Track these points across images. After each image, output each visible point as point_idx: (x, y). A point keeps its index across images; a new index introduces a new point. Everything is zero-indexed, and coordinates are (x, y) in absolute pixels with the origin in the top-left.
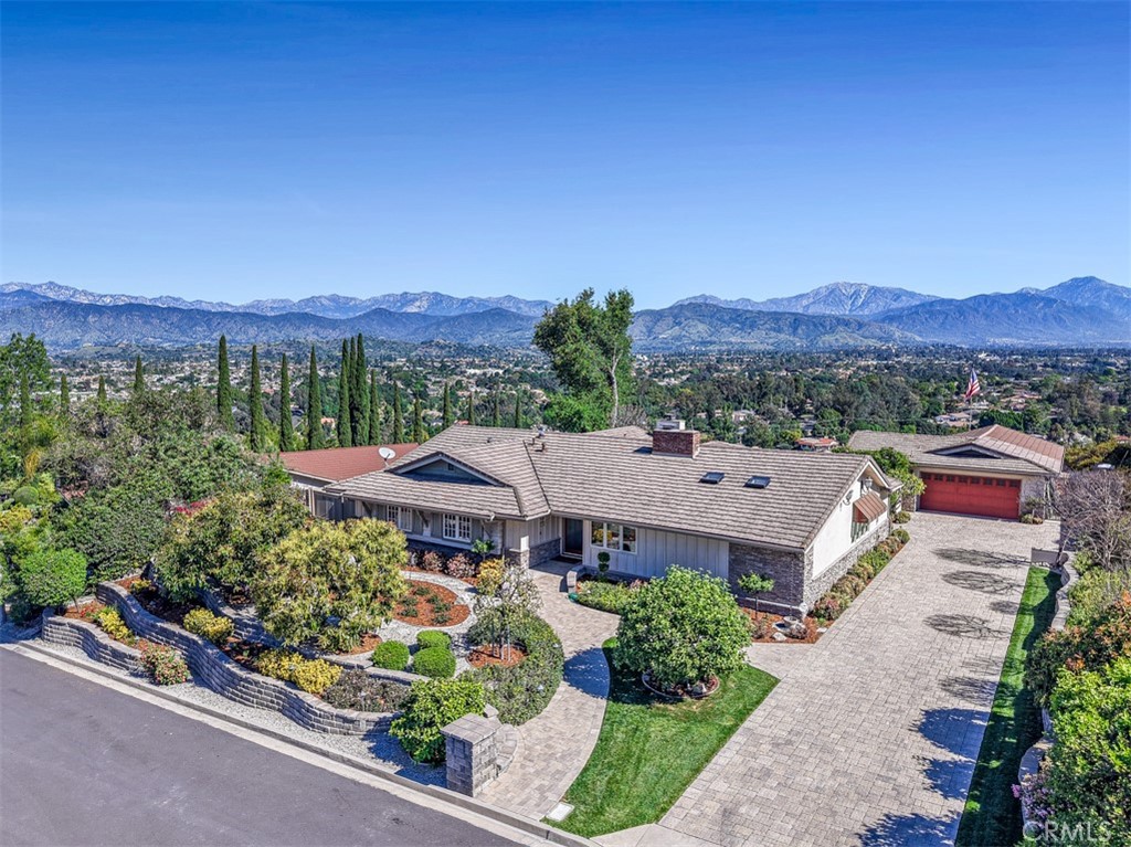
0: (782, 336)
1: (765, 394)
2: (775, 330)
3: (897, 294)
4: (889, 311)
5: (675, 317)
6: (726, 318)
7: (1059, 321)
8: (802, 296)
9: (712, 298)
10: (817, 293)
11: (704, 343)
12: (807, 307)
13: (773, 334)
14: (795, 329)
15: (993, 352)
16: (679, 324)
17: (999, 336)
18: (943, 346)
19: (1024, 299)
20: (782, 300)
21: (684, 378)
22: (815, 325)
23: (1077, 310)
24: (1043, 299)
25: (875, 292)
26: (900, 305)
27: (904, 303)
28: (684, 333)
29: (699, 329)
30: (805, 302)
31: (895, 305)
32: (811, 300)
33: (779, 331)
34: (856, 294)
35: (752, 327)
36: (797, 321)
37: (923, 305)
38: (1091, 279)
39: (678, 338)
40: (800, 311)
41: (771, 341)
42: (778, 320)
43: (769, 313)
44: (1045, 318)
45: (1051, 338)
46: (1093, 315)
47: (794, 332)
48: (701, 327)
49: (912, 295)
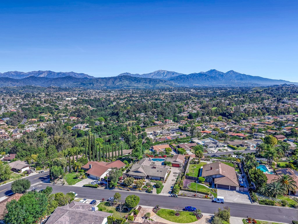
0: (147, 84)
2: (145, 83)
3: (173, 73)
4: (172, 77)
5: (120, 79)
6: (133, 79)
7: (208, 80)
8: (151, 73)
9: (129, 73)
10: (155, 72)
11: (128, 86)
12: (153, 76)
13: (145, 84)
14: (150, 82)
15: (195, 89)
16: (121, 81)
17: (195, 84)
18: (184, 87)
19: (201, 75)
20: (146, 74)
22: (155, 81)
23: (212, 77)
24: (205, 75)
25: (168, 72)
26: (174, 76)
27: (175, 75)
28: (122, 83)
29: (126, 82)
30: (152, 75)
31: (173, 76)
32: (153, 74)
33: (146, 83)
34: (164, 73)
35: (140, 82)
36: (150, 80)
37: (179, 76)
38: (214, 70)
39: (121, 85)
40: (151, 77)
41: (144, 86)
42: (146, 80)
43: (144, 78)
44: (205, 79)
45: (207, 84)
46: (214, 78)
47: (150, 83)
48: (127, 82)
49: (177, 73)
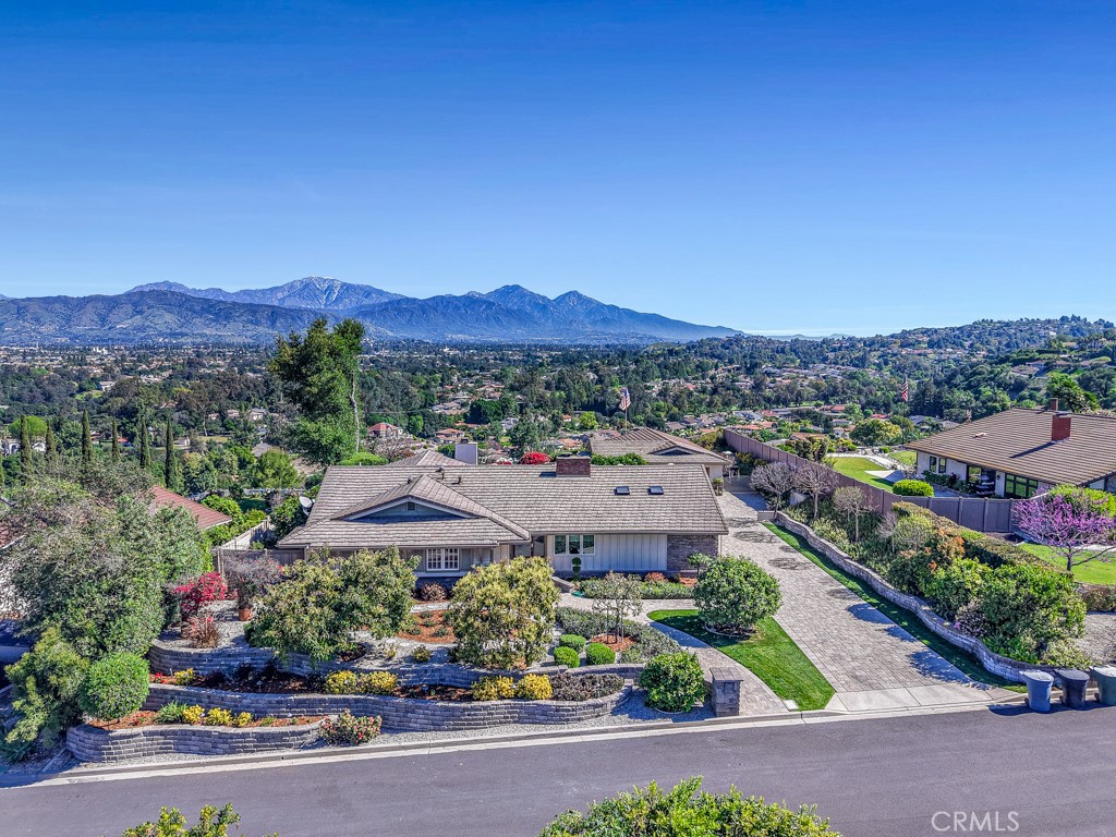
0: (261, 329)
1: (273, 391)
2: (252, 322)
3: (368, 291)
4: (362, 307)
5: (135, 305)
6: (197, 308)
7: (498, 320)
8: (275, 288)
9: (176, 285)
10: (291, 286)
11: (174, 335)
12: (283, 299)
13: (251, 327)
14: (274, 323)
15: (453, 346)
16: (141, 312)
17: (453, 333)
18: (413, 341)
19: (471, 301)
20: (256, 291)
21: (166, 374)
22: (293, 319)
23: (509, 312)
24: (485, 302)
25: (348, 288)
26: (371, 302)
27: (374, 300)
28: (147, 323)
29: (167, 320)
30: (280, 295)
31: (366, 302)
32: (286, 293)
33: (257, 323)
34: (330, 290)
35: (228, 317)
36: (275, 314)
37: (390, 303)
38: (516, 287)
39: (142, 329)
40: (276, 303)
41: (249, 334)
42: (254, 313)
43: (244, 305)
44: (487, 318)
45: (495, 335)
46: (519, 316)
47: (273, 325)
48: (168, 317)
49: (380, 292)
